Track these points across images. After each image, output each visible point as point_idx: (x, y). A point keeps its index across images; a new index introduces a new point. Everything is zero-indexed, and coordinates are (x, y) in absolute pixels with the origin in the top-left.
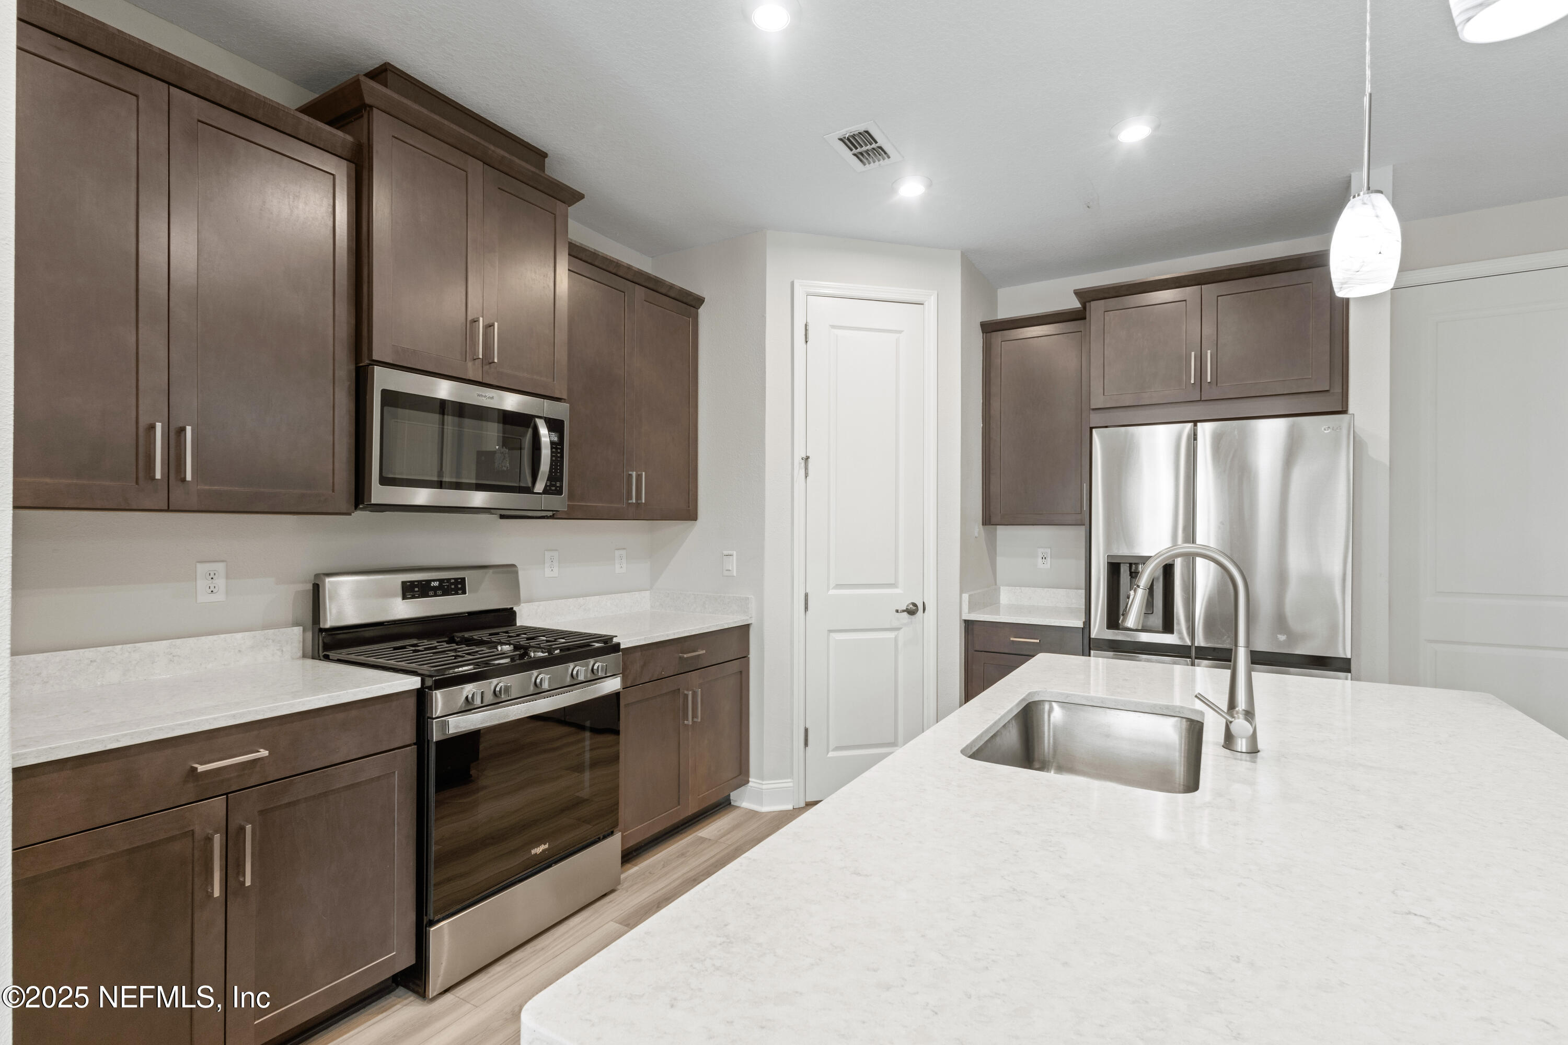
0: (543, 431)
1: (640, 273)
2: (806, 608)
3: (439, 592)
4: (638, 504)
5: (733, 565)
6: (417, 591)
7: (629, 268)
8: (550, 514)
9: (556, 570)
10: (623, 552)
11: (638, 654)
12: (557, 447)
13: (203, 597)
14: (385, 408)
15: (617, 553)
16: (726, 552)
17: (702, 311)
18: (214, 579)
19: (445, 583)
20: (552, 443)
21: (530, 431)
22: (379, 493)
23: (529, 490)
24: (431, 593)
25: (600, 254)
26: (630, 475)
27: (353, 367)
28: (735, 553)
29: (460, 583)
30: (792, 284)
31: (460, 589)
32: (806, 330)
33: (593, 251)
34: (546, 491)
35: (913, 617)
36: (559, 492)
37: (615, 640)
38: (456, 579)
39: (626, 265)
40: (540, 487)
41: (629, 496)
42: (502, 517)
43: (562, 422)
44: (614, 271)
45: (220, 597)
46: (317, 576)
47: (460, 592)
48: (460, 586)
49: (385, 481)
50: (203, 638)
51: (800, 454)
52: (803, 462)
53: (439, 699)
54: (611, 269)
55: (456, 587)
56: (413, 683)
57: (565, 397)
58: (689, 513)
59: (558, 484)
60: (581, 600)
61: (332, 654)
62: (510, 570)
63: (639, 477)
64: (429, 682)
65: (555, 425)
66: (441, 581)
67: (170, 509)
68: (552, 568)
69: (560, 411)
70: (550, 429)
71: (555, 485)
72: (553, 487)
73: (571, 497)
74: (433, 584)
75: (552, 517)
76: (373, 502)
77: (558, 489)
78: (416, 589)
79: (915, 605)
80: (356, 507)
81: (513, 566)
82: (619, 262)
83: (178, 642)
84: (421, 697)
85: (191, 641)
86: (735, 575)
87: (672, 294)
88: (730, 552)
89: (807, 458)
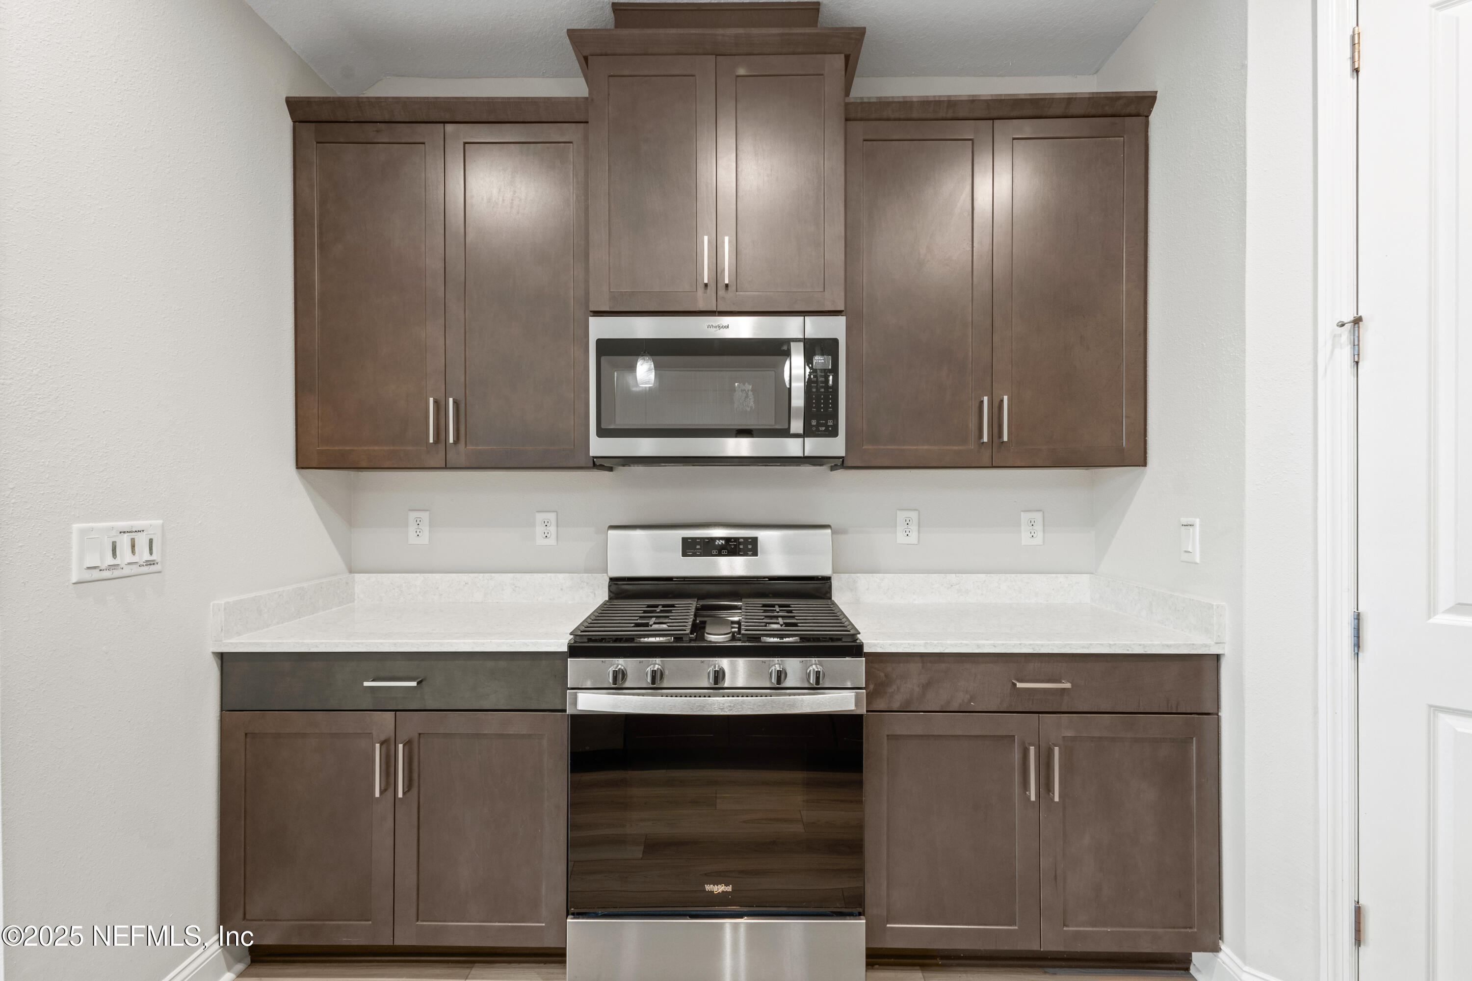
1: (998, 100)
2: (1357, 645)
3: (724, 552)
4: (998, 444)
5: (1194, 542)
6: (699, 549)
7: (974, 100)
10: (1036, 515)
11: (914, 667)
12: (827, 375)
13: (540, 541)
14: (603, 358)
15: (1025, 516)
17: (1155, 118)
18: (548, 526)
19: (732, 542)
20: (816, 370)
23: (784, 432)
24: (714, 552)
25: (915, 100)
26: (982, 403)
28: (1197, 522)
29: (750, 543)
31: (750, 550)
33: (901, 100)
34: (810, 433)
36: (833, 433)
38: (746, 539)
39: (966, 98)
40: (795, 428)
43: (835, 342)
44: (949, 115)
45: (552, 541)
47: (750, 553)
48: (750, 547)
49: (603, 432)
50: (535, 575)
54: (942, 114)
55: (745, 547)
57: (840, 308)
59: (830, 423)
60: (952, 577)
63: (995, 404)
66: (727, 539)
67: (447, 467)
68: (907, 533)
71: (826, 425)
72: (823, 427)
74: (717, 542)
76: (592, 454)
77: (830, 429)
78: (698, 547)
82: (952, 99)
83: (518, 575)
85: (527, 576)
86: (1198, 561)
87: (1073, 110)
88: (1189, 520)
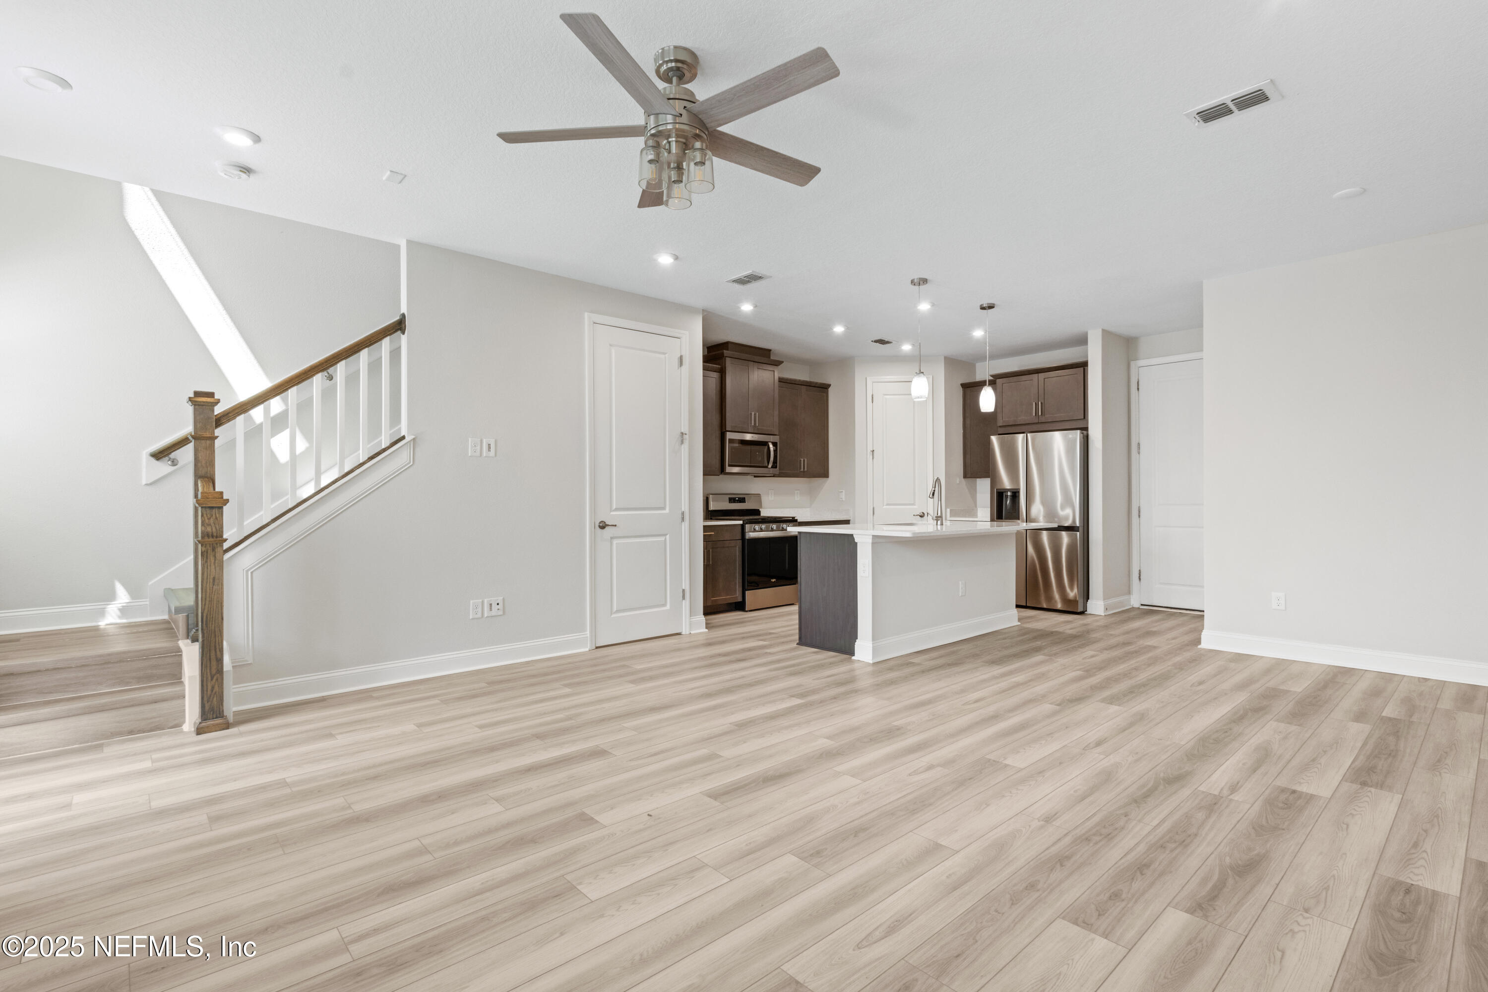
0: (771, 446)
1: (804, 381)
2: (874, 514)
3: (738, 503)
4: (804, 472)
5: (843, 496)
6: (732, 501)
7: (800, 380)
8: (772, 475)
9: (773, 497)
10: (798, 491)
12: (775, 451)
15: (796, 492)
16: (840, 491)
17: (830, 390)
19: (740, 498)
20: (774, 450)
21: (767, 447)
22: (729, 469)
23: (766, 467)
24: (736, 503)
26: (801, 460)
27: (720, 432)
28: (844, 491)
29: (744, 499)
30: (866, 378)
31: (744, 501)
32: (872, 398)
34: (772, 467)
35: (922, 518)
36: (776, 467)
37: (796, 518)
38: (743, 497)
40: (770, 466)
41: (800, 468)
42: (755, 477)
43: (777, 443)
44: (794, 383)
46: (708, 494)
49: (730, 466)
51: (870, 449)
52: (871, 453)
53: (747, 526)
55: (742, 500)
56: (741, 522)
57: (777, 433)
58: (825, 474)
59: (776, 465)
60: (783, 509)
61: (713, 518)
62: (759, 495)
63: (804, 461)
64: (745, 522)
65: (775, 444)
66: (738, 498)
68: (772, 495)
69: (776, 439)
70: (774, 446)
72: (774, 466)
73: (780, 469)
75: (773, 476)
76: (727, 471)
79: (923, 513)
80: (721, 473)
81: (759, 494)
82: (796, 379)
84: (743, 526)
86: (844, 500)
87: (817, 386)
88: (842, 491)
89: (873, 451)
